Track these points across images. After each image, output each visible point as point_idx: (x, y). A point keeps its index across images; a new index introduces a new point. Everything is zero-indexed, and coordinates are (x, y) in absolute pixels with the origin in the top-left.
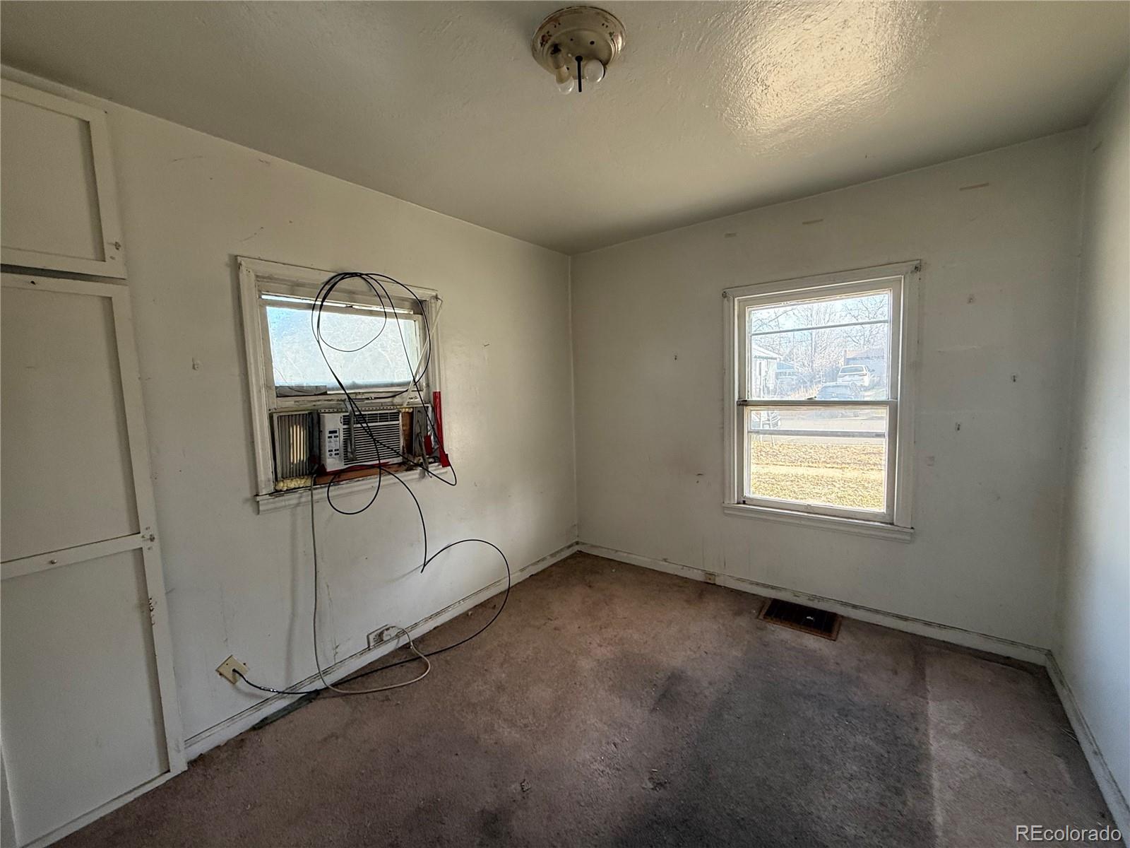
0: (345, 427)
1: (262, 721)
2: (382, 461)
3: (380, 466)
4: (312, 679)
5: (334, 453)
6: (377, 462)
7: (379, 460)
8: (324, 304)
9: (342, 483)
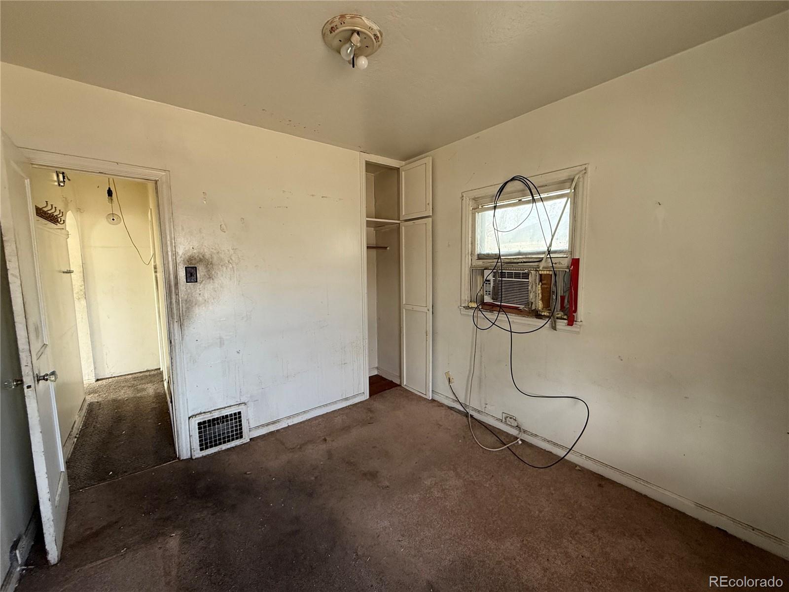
0: (494, 279)
1: (453, 408)
2: (502, 304)
3: (500, 306)
4: (475, 410)
5: (488, 293)
6: (499, 303)
7: (501, 302)
8: (497, 205)
9: (495, 312)
